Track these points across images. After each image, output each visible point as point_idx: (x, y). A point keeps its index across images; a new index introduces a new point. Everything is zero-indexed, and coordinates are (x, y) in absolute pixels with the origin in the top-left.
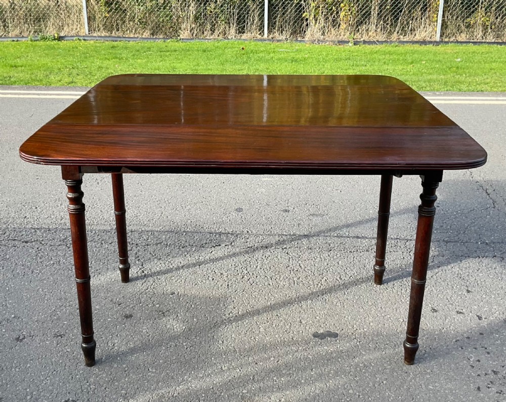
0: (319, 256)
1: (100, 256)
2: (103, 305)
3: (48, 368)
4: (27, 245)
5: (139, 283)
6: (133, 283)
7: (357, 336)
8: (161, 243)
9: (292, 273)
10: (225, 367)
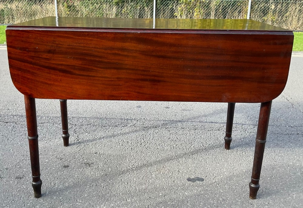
0: (188, 133)
1: (52, 131)
2: (50, 159)
3: (9, 198)
4: (7, 124)
5: (75, 146)
6: (71, 147)
7: (216, 180)
8: (90, 124)
9: (172, 142)
10: (129, 199)
